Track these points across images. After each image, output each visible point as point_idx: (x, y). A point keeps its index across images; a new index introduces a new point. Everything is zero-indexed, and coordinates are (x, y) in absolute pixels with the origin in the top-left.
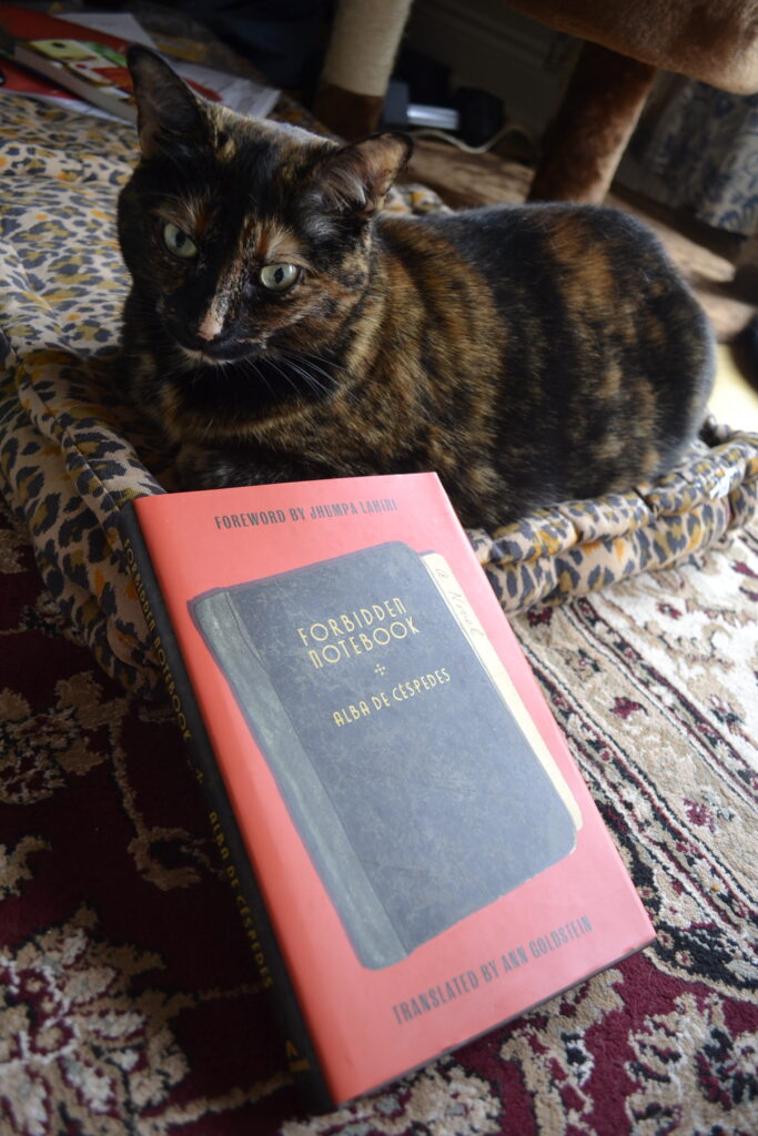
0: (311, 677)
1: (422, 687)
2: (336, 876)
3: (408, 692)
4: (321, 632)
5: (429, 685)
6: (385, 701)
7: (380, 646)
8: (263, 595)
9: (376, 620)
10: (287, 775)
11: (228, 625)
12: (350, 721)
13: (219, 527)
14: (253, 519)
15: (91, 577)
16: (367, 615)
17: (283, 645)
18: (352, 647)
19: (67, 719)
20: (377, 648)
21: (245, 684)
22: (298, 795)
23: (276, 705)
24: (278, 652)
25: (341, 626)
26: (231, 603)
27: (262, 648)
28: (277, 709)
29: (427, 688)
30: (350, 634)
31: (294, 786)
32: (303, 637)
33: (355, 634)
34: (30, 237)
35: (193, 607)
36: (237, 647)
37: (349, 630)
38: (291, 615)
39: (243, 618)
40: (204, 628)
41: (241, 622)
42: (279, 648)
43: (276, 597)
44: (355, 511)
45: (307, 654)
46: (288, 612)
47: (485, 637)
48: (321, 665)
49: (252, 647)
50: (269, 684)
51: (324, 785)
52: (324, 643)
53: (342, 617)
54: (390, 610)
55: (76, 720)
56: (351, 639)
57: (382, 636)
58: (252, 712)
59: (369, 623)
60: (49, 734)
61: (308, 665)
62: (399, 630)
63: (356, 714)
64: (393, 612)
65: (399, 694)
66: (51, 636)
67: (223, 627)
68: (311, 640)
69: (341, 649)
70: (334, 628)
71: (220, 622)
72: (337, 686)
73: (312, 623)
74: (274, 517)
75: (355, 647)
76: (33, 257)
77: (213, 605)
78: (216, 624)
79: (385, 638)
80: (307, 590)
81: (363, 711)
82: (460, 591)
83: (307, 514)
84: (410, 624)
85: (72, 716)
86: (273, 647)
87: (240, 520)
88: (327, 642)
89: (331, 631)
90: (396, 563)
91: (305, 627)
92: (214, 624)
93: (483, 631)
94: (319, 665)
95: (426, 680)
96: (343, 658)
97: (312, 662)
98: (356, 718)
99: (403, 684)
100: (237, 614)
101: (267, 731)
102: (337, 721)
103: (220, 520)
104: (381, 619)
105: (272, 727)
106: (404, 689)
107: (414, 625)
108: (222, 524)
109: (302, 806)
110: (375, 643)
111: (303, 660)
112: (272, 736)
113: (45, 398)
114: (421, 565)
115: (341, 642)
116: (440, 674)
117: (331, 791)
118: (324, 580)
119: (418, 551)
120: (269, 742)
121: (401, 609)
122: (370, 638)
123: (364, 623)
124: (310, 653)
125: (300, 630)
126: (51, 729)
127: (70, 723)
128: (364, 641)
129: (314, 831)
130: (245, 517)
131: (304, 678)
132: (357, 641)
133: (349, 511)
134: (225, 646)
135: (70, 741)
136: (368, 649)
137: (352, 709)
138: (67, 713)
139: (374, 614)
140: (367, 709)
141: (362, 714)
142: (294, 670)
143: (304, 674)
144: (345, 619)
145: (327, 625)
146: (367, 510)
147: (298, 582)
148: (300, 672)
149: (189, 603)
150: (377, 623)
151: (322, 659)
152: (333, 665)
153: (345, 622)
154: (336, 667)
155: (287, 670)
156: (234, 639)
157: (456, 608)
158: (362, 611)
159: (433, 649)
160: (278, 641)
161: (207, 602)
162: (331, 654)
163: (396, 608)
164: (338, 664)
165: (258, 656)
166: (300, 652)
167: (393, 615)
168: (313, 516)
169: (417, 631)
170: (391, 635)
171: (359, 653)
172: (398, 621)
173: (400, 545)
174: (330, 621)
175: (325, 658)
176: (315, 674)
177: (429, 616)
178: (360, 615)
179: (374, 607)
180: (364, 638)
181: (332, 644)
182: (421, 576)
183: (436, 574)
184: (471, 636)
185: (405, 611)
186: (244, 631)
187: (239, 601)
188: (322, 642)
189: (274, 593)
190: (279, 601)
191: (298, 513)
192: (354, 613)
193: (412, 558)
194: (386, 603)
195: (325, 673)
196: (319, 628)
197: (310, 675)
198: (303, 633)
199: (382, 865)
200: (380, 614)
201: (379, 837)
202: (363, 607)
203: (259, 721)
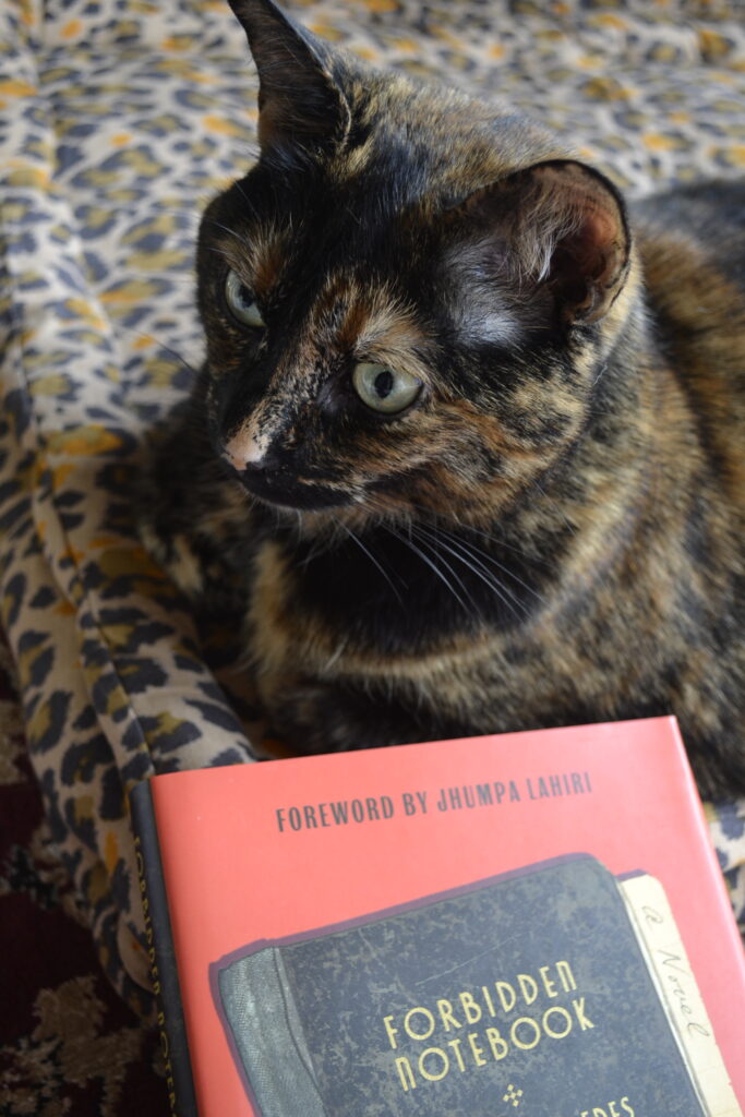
0: (393, 1106)
4: (422, 1023)
7: (521, 1052)
8: (336, 954)
9: (521, 1002)
11: (269, 1009)
13: (281, 829)
14: (340, 814)
15: (101, 841)
16: (506, 992)
17: (354, 1046)
18: (471, 1052)
19: (44, 1062)
20: (516, 1056)
24: (344, 1059)
25: (459, 1014)
26: (281, 969)
27: (319, 1052)
30: (471, 1029)
32: (391, 1032)
33: (480, 1028)
34: (100, 179)
35: (219, 974)
36: (279, 1049)
37: (471, 1021)
38: (377, 991)
39: (295, 995)
40: (230, 1013)
41: (291, 1004)
42: (348, 1052)
43: (354, 958)
44: (515, 796)
45: (393, 1065)
46: (372, 986)
47: (712, 1038)
48: (414, 1085)
49: (304, 1048)
52: (423, 1045)
53: (463, 996)
54: (548, 985)
55: (57, 1064)
56: (472, 1037)
57: (526, 1033)
59: (507, 1008)
60: (13, 1087)
61: (391, 1084)
64: (554, 989)
66: (43, 906)
67: (261, 1013)
68: (403, 1037)
69: (451, 1056)
70: (446, 1017)
71: (257, 1002)
73: (411, 1006)
74: (374, 809)
75: (477, 1052)
76: (97, 219)
77: (250, 974)
78: (251, 1006)
79: (530, 1036)
80: (410, 946)
82: (680, 951)
83: (432, 800)
84: (580, 1010)
85: (52, 1057)
86: (338, 1050)
87: (317, 815)
88: (430, 1042)
89: (439, 1022)
90: (573, 895)
91: (397, 1013)
92: (247, 1006)
93: (709, 1028)
94: (408, 1084)
96: (450, 1072)
97: (396, 1079)
100: (287, 989)
103: (285, 816)
104: (529, 1001)
107: (586, 1013)
108: (287, 825)
110: (512, 1046)
111: (383, 1075)
113: (69, 523)
114: (618, 900)
115: (454, 1044)
116: (618, 1108)
118: (443, 926)
119: (616, 872)
121: (568, 981)
122: (505, 1035)
123: (498, 1007)
124: (398, 1062)
125: (387, 1020)
126: (17, 1078)
127: (48, 1069)
128: (493, 1042)
131: (381, 1107)
132: (483, 1042)
133: (506, 797)
134: (258, 1046)
135: (42, 1102)
136: (499, 1057)
138: (46, 1048)
139: (518, 991)
142: (367, 1092)
143: (381, 1101)
144: (467, 1000)
145: (435, 1011)
146: (536, 793)
147: (397, 929)
148: (376, 1097)
149: (212, 966)
150: (521, 1008)
151: (416, 1074)
152: (433, 1085)
153: (466, 1006)
154: (438, 1089)
155: (355, 1093)
156: (277, 1035)
157: (666, 982)
158: (500, 985)
159: (612, 1060)
160: (348, 1039)
161: (242, 965)
162: (432, 1064)
163: (559, 980)
164: (443, 1083)
165: (310, 1065)
166: (381, 1060)
167: (552, 995)
168: (442, 806)
169: (591, 1026)
170: (542, 1031)
171: (481, 1063)
172: (559, 1005)
173: (584, 860)
174: (442, 1003)
175: (423, 1072)
176: (401, 1101)
177: (616, 996)
178: (494, 994)
179: (521, 977)
180: (494, 1036)
181: (438, 1046)
182: (614, 921)
183: (641, 916)
184: (686, 1036)
185: (574, 987)
186: (295, 1020)
187: (294, 964)
188: (420, 1042)
189: (354, 950)
190: (360, 965)
191: (416, 802)
192: (485, 989)
193: (603, 885)
194: (543, 970)
195: (419, 1100)
196: (420, 1016)
197: (390, 1102)
198: (392, 1024)
200: (530, 992)
202: (501, 977)
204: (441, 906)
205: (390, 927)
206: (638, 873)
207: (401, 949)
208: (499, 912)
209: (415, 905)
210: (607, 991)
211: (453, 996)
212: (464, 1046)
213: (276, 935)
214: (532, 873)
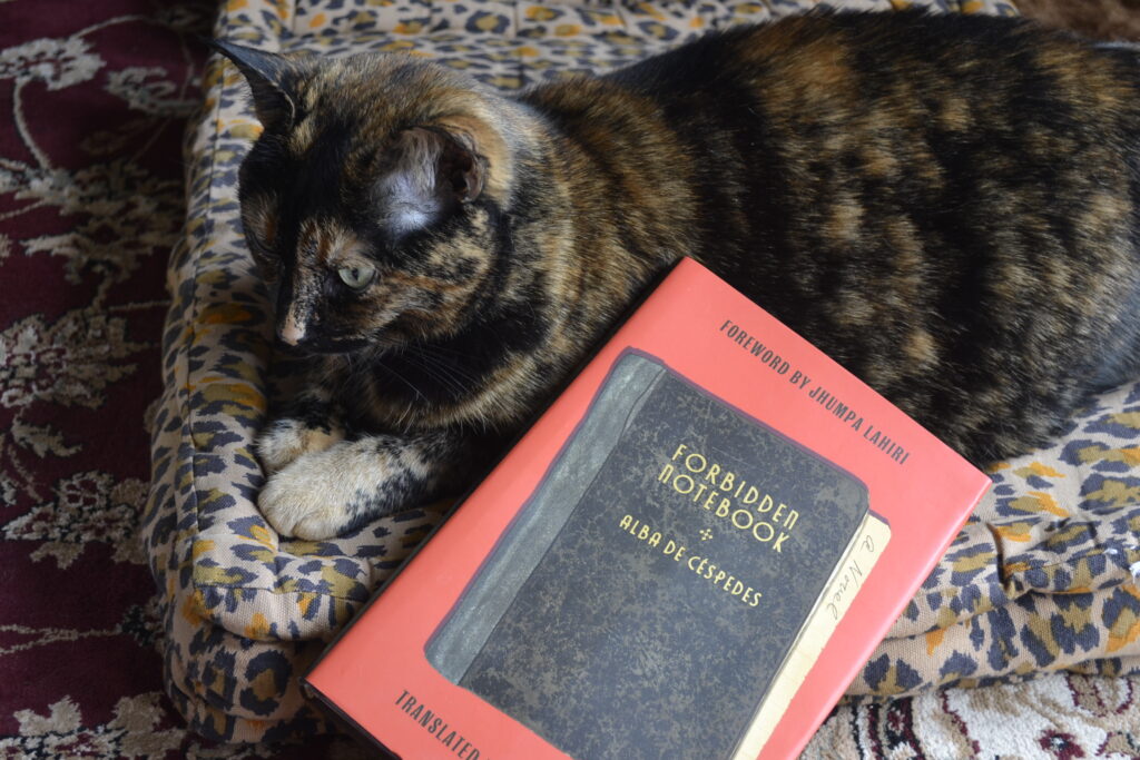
0: (646, 478)
1: (722, 583)
2: (485, 588)
3: (705, 571)
4: (697, 464)
5: (731, 588)
6: (679, 554)
7: (731, 524)
8: (689, 399)
9: (755, 505)
10: (542, 505)
11: (635, 388)
12: (632, 532)
13: (722, 329)
14: (757, 349)
16: (753, 494)
17: (655, 440)
18: (707, 498)
20: (727, 522)
21: (594, 429)
22: (530, 523)
23: (597, 460)
24: (645, 440)
25: (719, 479)
26: (657, 379)
27: (638, 425)
28: (593, 467)
29: (725, 588)
30: (718, 490)
31: (537, 515)
32: (679, 452)
33: (723, 495)
35: (629, 353)
36: (621, 406)
37: (722, 487)
38: (691, 431)
39: (652, 395)
40: (616, 372)
41: (646, 396)
42: (650, 439)
43: (696, 409)
45: (664, 465)
46: (691, 428)
47: (837, 622)
48: (665, 481)
49: (632, 417)
50: (611, 448)
51: (555, 540)
52: (688, 472)
53: (730, 474)
54: (778, 513)
56: (714, 493)
57: (743, 519)
58: (575, 447)
59: (746, 501)
61: (655, 470)
62: (763, 532)
63: (643, 535)
64: (778, 517)
65: (696, 564)
67: (630, 385)
68: (682, 460)
69: (696, 490)
70: (712, 474)
71: (633, 380)
72: (657, 506)
73: (699, 453)
74: (776, 363)
75: (710, 501)
77: (642, 367)
78: (628, 378)
80: (729, 431)
81: (652, 539)
82: (866, 572)
83: (809, 387)
84: (781, 539)
86: (647, 434)
87: (745, 340)
89: (706, 472)
91: (690, 448)
92: (627, 376)
93: (840, 617)
94: (663, 477)
95: (733, 583)
96: (688, 495)
97: (660, 471)
98: (640, 536)
99: (710, 563)
100: (652, 389)
101: (567, 469)
102: (623, 522)
103: (730, 326)
104: (760, 509)
105: (574, 471)
106: (706, 567)
107: (783, 543)
108: (726, 330)
109: (524, 531)
110: (730, 517)
111: (655, 463)
112: (566, 475)
114: (858, 521)
115: (703, 487)
116: (752, 594)
117: (554, 548)
118: (754, 439)
119: (871, 507)
120: (559, 475)
121: (790, 523)
122: (732, 509)
123: (742, 495)
124: (668, 466)
125: (682, 446)
128: (722, 505)
129: (510, 551)
130: (753, 342)
131: (640, 473)
132: (718, 501)
133: (851, 422)
134: (614, 395)
136: (718, 513)
137: (646, 529)
139: (759, 500)
140: (656, 542)
141: (648, 539)
142: (641, 462)
143: (643, 472)
144: (730, 478)
145: (709, 466)
146: (870, 435)
147: (730, 419)
148: (642, 467)
149: (629, 348)
150: (752, 508)
151: (671, 479)
152: (674, 491)
153: (726, 479)
154: (674, 495)
155: (635, 456)
156: (627, 400)
157: (841, 576)
158: (753, 489)
159: (773, 575)
160: (656, 434)
161: (642, 361)
162: (683, 484)
163: (786, 518)
164: (679, 495)
165: (628, 426)
166: (661, 456)
167: (775, 519)
168: (812, 394)
169: (779, 550)
170: (752, 527)
171: (706, 506)
172: (774, 527)
173: (862, 488)
174: (716, 466)
175: (675, 481)
176: (651, 482)
177: (807, 553)
178: (746, 489)
179: (767, 497)
180: (725, 504)
181: (694, 480)
182: (846, 525)
183: (863, 538)
184: (824, 605)
185: (790, 528)
186: (641, 403)
187: (666, 384)
188: (687, 470)
189: (700, 406)
190: (695, 414)
191: (801, 381)
192: (744, 483)
193: (858, 506)
194: (782, 506)
195: (660, 489)
196: (700, 461)
197: (646, 477)
198: (682, 450)
199: (521, 625)
200: (766, 506)
201: (545, 611)
202: (758, 487)
203: (571, 457)
204: (762, 431)
205: (728, 414)
206: (885, 521)
207: (723, 428)
208: (789, 462)
209: (750, 418)
210: (805, 547)
211: (725, 470)
212: (706, 494)
213: (672, 365)
214: (826, 465)
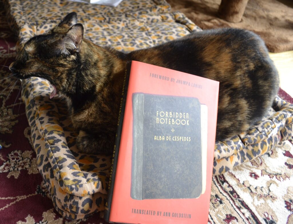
1: (181, 140)
2: (135, 174)
3: (177, 139)
4: (163, 114)
5: (184, 140)
6: (170, 139)
7: (176, 124)
8: (153, 99)
9: (179, 117)
10: (136, 146)
11: (140, 103)
12: (158, 140)
13: (150, 76)
16: (177, 115)
17: (151, 114)
18: (169, 121)
20: (175, 125)
21: (137, 120)
22: (136, 152)
23: (142, 128)
24: (149, 115)
25: (169, 115)
26: (143, 98)
28: (142, 129)
29: (183, 140)
30: (170, 118)
31: (136, 149)
32: (157, 114)
33: (171, 118)
35: (134, 95)
36: (139, 110)
37: (170, 117)
38: (157, 106)
39: (144, 102)
40: (134, 101)
41: (143, 104)
43: (156, 100)
45: (156, 119)
48: (158, 123)
49: (143, 111)
50: (143, 122)
51: (143, 152)
52: (162, 118)
53: (170, 113)
54: (184, 116)
58: (135, 127)
62: (184, 122)
63: (160, 139)
65: (174, 139)
67: (138, 103)
68: (159, 115)
70: (167, 115)
71: (138, 101)
72: (160, 130)
73: (162, 111)
75: (170, 122)
77: (138, 97)
78: (137, 102)
79: (179, 123)
80: (165, 102)
81: (163, 139)
83: (175, 81)
86: (148, 113)
88: (163, 117)
89: (165, 115)
90: (193, 104)
91: (159, 111)
94: (157, 122)
95: (184, 138)
96: (165, 123)
97: (156, 121)
98: (160, 140)
99: (177, 136)
100: (143, 101)
101: (136, 133)
102: (155, 138)
103: (152, 74)
105: (138, 133)
106: (177, 138)
107: (189, 122)
109: (136, 155)
110: (175, 123)
111: (154, 120)
112: (137, 135)
114: (200, 107)
115: (166, 119)
116: (188, 138)
117: (144, 154)
118: (171, 101)
119: (201, 103)
120: (136, 136)
121: (187, 117)
122: (175, 121)
123: (175, 116)
124: (157, 118)
125: (157, 112)
128: (173, 121)
129: (135, 162)
130: (158, 76)
131: (152, 124)
132: (171, 121)
133: (188, 84)
134: (136, 108)
136: (173, 124)
137: (160, 137)
139: (179, 115)
140: (164, 139)
141: (162, 139)
142: (151, 121)
143: (153, 123)
144: (171, 113)
145: (165, 113)
146: (193, 86)
149: (133, 93)
150: (179, 118)
151: (159, 121)
152: (161, 124)
153: (170, 114)
154: (162, 125)
155: (149, 120)
156: (140, 107)
159: (190, 131)
160: (150, 112)
161: (138, 95)
162: (162, 121)
163: (186, 116)
164: (163, 124)
165: (143, 114)
166: (154, 117)
167: (184, 118)
168: (177, 82)
169: (189, 125)
170: (181, 122)
171: (170, 124)
172: (185, 120)
173: (197, 99)
174: (167, 112)
175: (160, 121)
176: (155, 124)
177: (194, 122)
179: (180, 113)
181: (164, 118)
183: (203, 111)
185: (188, 118)
186: (143, 106)
187: (146, 98)
188: (161, 117)
190: (156, 102)
191: (173, 80)
192: (174, 113)
193: (198, 104)
194: (184, 114)
195: (158, 125)
196: (162, 113)
197: (154, 124)
198: (158, 113)
199: (147, 177)
200: (181, 116)
201: (150, 170)
202: (177, 112)
203: (136, 130)
204: (171, 98)
205: (162, 98)
206: (205, 104)
207: (163, 102)
208: (180, 102)
209: (167, 96)
210: (193, 120)
211: (169, 112)
212: (168, 120)
213: (144, 92)
